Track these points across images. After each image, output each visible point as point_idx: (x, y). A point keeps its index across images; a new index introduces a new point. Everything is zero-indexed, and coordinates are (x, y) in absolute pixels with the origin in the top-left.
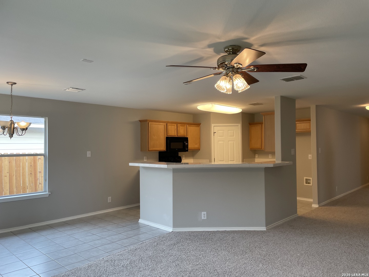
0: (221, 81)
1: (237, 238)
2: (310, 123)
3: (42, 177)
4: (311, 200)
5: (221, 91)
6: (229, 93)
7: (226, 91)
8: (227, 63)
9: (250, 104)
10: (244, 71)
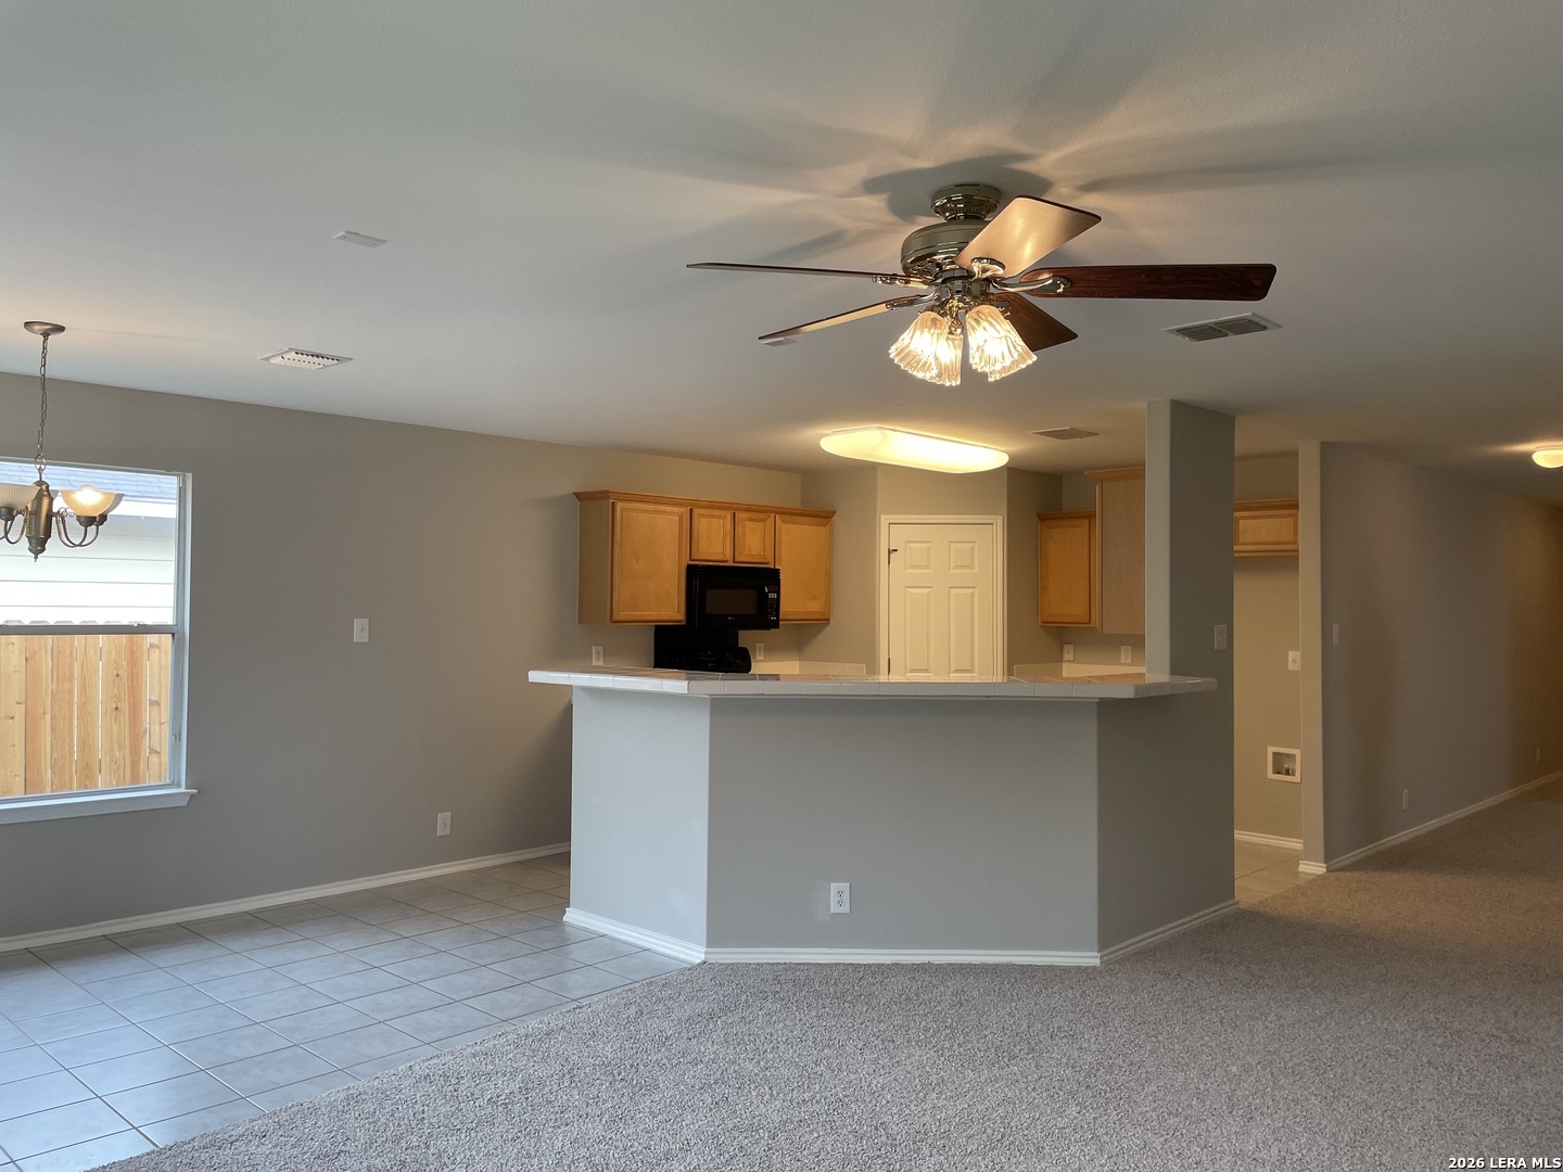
0: (918, 333)
1: (975, 993)
2: (1295, 517)
3: (161, 724)
4: (1296, 845)
5: (915, 373)
6: (948, 384)
7: (934, 372)
8: (943, 256)
9: (1042, 433)
10: (1013, 290)
